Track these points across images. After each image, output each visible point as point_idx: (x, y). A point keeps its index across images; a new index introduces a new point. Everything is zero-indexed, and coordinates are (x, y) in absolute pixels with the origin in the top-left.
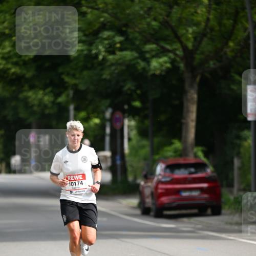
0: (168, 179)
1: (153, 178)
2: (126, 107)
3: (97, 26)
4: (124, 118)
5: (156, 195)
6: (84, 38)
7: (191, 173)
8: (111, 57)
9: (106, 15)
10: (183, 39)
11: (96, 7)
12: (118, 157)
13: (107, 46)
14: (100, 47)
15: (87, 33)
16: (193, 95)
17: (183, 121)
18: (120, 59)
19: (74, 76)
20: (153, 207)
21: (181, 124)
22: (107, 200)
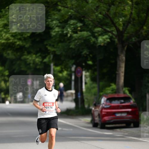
0: (108, 106)
1: (100, 106)
2: (84, 64)
3: (67, 17)
4: (83, 70)
5: (101, 116)
6: (59, 24)
7: (121, 103)
8: (75, 35)
9: (72, 11)
10: (117, 25)
11: (66, 6)
12: (79, 94)
13: (73, 29)
14: (69, 29)
15: (61, 21)
16: (123, 57)
17: (117, 72)
18: (80, 36)
19: (53, 46)
20: (100, 123)
21: (116, 74)
22: (73, 118)
